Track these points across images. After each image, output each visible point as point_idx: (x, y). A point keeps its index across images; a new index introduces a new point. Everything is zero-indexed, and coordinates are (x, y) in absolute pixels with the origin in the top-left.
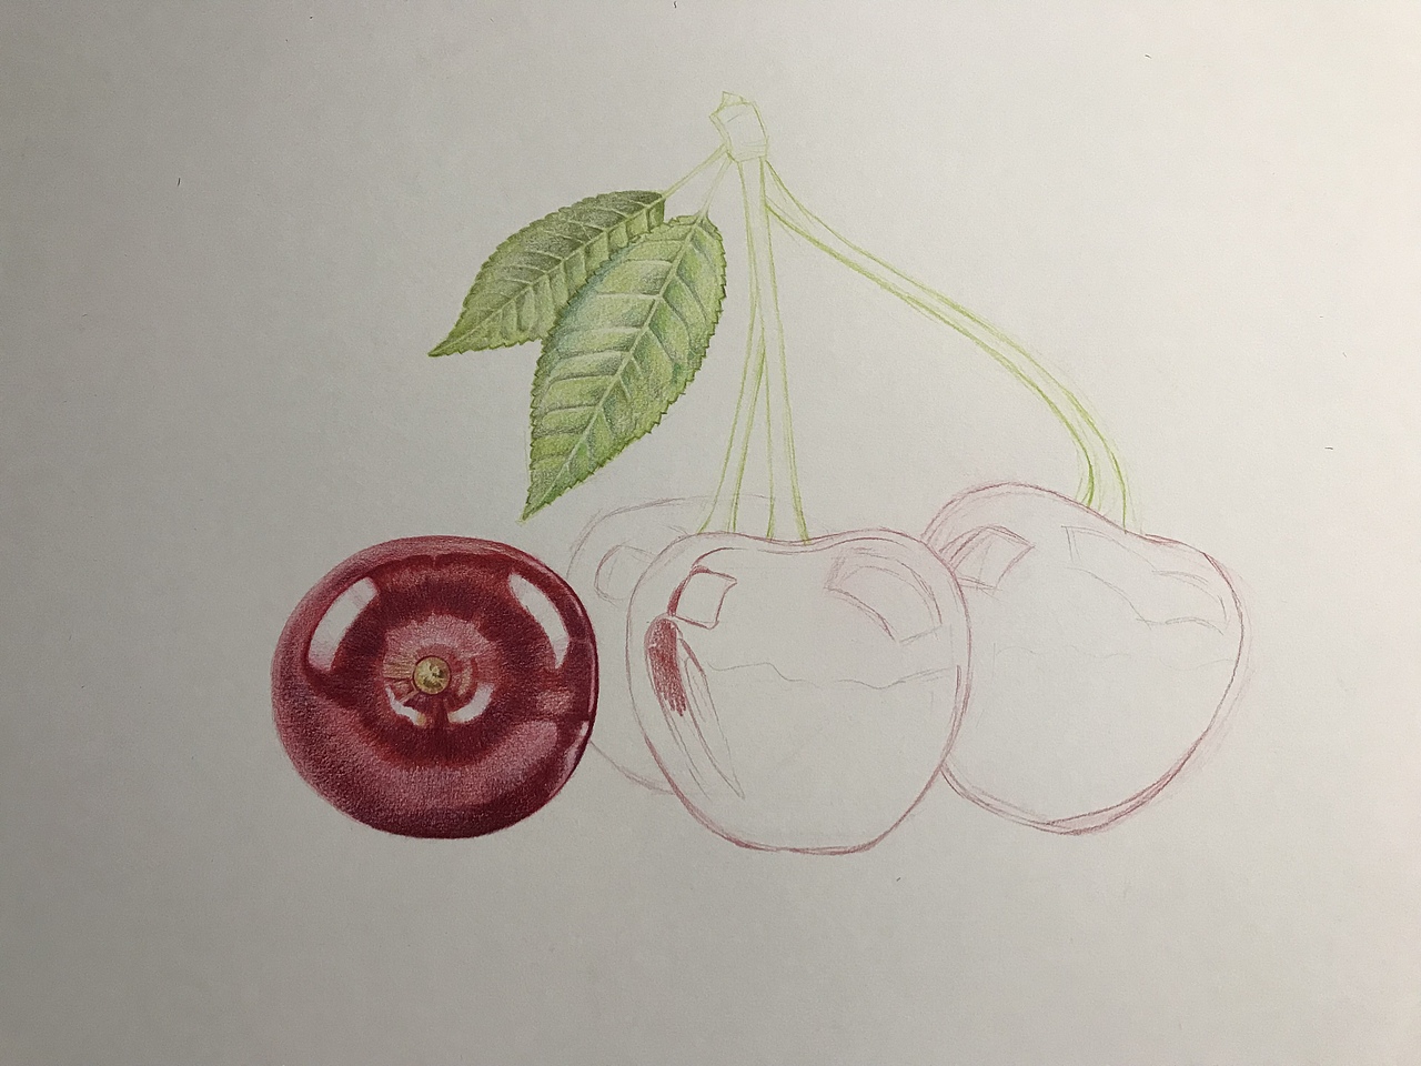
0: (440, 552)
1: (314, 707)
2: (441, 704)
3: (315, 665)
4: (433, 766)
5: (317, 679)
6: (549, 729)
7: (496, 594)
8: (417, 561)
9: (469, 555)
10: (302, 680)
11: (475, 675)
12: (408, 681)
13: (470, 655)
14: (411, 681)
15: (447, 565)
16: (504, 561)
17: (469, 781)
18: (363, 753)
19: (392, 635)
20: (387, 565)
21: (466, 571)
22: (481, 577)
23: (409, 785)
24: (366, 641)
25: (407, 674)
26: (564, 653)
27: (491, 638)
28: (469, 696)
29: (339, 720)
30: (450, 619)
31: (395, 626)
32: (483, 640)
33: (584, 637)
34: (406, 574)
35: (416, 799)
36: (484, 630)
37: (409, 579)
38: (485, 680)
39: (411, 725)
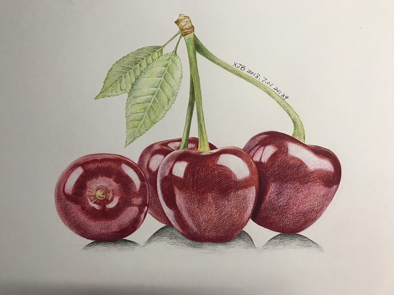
0: (101, 158)
1: (67, 204)
2: (104, 203)
3: (67, 192)
4: (102, 221)
5: (68, 197)
6: (136, 209)
7: (118, 170)
8: (95, 161)
9: (109, 159)
10: (63, 197)
11: (113, 194)
12: (94, 196)
13: (112, 188)
14: (95, 196)
15: (103, 162)
16: (120, 160)
17: (113, 224)
18: (82, 217)
19: (88, 183)
20: (86, 162)
21: (109, 163)
22: (113, 165)
23: (97, 226)
24: (81, 185)
25: (94, 194)
26: (139, 187)
27: (117, 183)
28: (112, 200)
29: (75, 208)
30: (104, 178)
31: (89, 180)
32: (115, 184)
33: (144, 182)
34: (91, 165)
35: (98, 230)
36: (115, 180)
37: (92, 166)
38: (116, 195)
39: (95, 209)
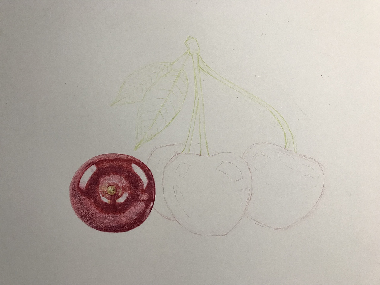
0: (113, 158)
1: (81, 198)
2: (114, 198)
3: (81, 187)
4: (112, 214)
5: (82, 191)
6: (143, 204)
7: (128, 169)
8: (107, 160)
9: (121, 159)
10: (78, 192)
11: (123, 190)
12: (105, 192)
13: (121, 185)
15: (115, 161)
16: (130, 160)
17: (122, 217)
18: (94, 210)
19: (101, 180)
20: (99, 161)
21: (121, 163)
22: (124, 164)
23: (107, 219)
24: (94, 182)
25: (105, 190)
26: (146, 184)
27: (127, 180)
28: (121, 196)
29: (87, 202)
30: (117, 175)
31: (102, 177)
32: (125, 181)
33: (151, 180)
34: (105, 164)
35: (108, 222)
36: (125, 178)
38: (126, 192)
39: (106, 203)
